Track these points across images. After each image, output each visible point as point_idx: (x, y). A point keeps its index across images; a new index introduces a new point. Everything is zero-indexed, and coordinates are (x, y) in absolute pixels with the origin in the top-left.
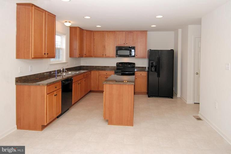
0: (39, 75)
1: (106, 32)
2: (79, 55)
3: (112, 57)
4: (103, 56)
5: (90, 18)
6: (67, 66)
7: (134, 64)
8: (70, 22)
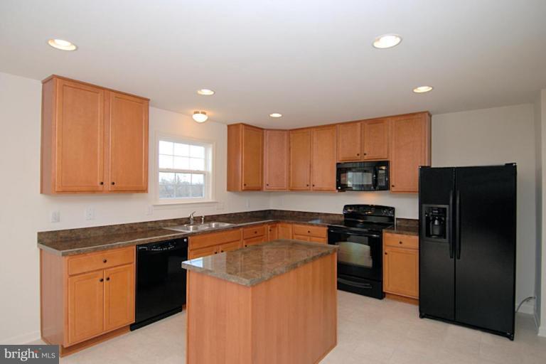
0: (116, 228)
1: (315, 129)
2: (245, 185)
3: (329, 191)
4: (308, 188)
5: (212, 93)
6: (218, 209)
7: (393, 209)
8: (205, 113)
